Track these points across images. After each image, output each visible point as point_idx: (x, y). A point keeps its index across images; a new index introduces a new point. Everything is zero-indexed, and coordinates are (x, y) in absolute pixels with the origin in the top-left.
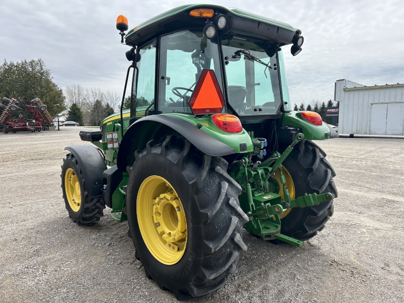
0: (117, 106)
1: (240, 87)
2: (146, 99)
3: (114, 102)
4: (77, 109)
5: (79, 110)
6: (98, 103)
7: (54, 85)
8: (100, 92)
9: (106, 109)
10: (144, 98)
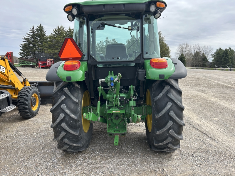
0: (210, 54)
1: (123, 45)
2: (232, 49)
3: (209, 52)
4: (183, 57)
5: (184, 57)
6: (197, 53)
7: (165, 44)
8: (198, 46)
9: (202, 57)
10: (231, 48)
